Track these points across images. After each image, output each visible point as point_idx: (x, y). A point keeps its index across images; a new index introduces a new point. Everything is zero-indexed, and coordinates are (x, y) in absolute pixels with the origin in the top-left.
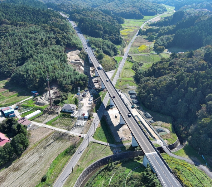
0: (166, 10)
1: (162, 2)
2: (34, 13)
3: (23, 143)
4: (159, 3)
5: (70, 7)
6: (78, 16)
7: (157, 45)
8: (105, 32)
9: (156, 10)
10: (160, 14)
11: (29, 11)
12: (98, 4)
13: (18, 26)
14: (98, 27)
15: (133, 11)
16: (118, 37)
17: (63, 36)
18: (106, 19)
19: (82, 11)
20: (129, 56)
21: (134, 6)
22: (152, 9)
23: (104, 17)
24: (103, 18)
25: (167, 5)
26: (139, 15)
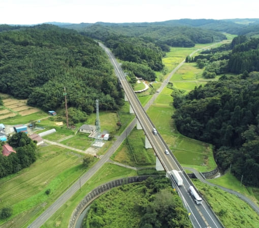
0: (225, 38)
1: (222, 31)
2: (64, 37)
3: (29, 155)
4: (217, 31)
5: (107, 34)
6: (113, 42)
7: (206, 71)
8: (143, 57)
9: (212, 38)
10: (217, 42)
11: (58, 35)
12: (140, 33)
13: (43, 47)
14: (135, 51)
15: (182, 39)
16: (158, 63)
17: (91, 58)
18: (146, 46)
19: (120, 37)
20: (169, 83)
21: (184, 33)
22: (206, 36)
23: (145, 44)
24: (143, 45)
25: (227, 33)
26: (189, 42)
